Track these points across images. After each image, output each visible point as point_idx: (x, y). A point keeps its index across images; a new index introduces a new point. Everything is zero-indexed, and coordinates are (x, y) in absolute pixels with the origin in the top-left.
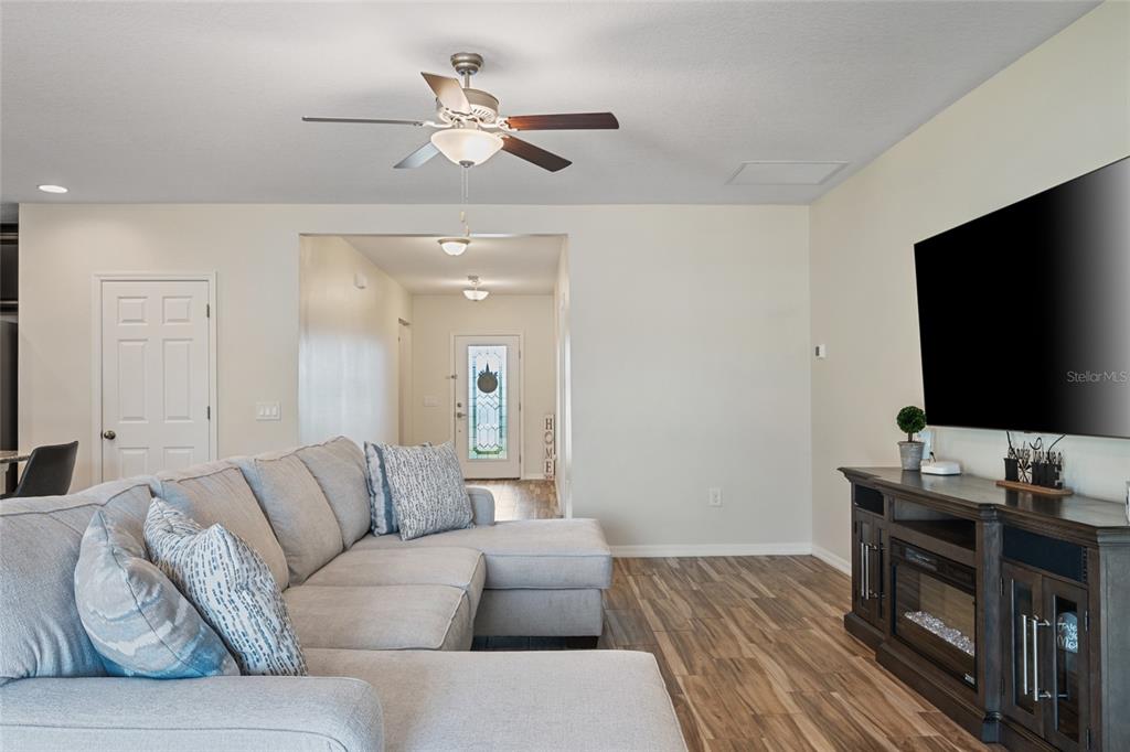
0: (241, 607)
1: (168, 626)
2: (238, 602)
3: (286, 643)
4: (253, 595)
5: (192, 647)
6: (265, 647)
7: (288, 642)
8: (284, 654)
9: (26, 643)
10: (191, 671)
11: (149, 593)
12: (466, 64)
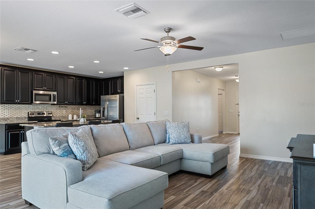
0: (75, 147)
1: (58, 148)
2: (74, 146)
3: (84, 155)
4: (77, 145)
5: (63, 152)
6: (79, 155)
7: (85, 155)
8: (83, 157)
9: (47, 148)
10: (62, 156)
11: (55, 142)
12: (167, 30)
